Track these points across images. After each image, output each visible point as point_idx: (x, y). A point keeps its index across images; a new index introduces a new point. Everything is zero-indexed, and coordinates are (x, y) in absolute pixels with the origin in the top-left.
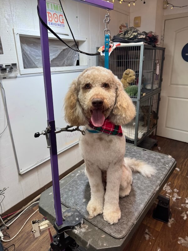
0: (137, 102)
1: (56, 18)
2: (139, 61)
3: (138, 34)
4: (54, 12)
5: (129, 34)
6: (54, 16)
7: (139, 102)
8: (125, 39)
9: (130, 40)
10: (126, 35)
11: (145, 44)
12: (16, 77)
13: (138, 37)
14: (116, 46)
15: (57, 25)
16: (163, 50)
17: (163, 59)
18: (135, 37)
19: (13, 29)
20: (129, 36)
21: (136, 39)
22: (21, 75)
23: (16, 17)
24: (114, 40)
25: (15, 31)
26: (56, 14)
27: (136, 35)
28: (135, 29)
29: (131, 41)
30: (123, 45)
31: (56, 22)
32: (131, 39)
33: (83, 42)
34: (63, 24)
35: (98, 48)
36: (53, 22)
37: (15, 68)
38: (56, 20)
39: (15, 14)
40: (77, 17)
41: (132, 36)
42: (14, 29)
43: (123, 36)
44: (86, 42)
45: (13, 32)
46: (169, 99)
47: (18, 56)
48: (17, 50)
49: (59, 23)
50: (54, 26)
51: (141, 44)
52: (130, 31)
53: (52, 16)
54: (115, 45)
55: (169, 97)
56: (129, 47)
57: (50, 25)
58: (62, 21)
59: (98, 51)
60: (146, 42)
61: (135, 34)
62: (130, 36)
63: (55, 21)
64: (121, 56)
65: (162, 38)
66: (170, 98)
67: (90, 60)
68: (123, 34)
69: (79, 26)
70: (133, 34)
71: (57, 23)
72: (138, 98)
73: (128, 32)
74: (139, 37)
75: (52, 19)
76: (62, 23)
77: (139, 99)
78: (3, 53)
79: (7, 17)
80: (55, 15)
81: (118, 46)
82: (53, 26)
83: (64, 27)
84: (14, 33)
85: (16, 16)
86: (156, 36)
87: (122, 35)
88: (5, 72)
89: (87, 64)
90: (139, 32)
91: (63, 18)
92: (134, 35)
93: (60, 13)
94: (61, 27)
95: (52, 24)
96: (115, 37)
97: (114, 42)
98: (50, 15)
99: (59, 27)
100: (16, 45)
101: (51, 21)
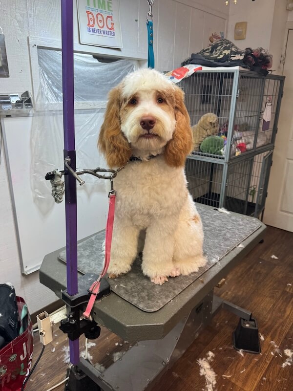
0: (224, 166)
1: (100, 21)
2: (231, 97)
3: (232, 52)
4: (99, 11)
5: (217, 52)
6: (97, 17)
7: (227, 165)
8: (211, 61)
9: (218, 62)
10: (214, 52)
11: (242, 69)
12: (28, 115)
13: (231, 58)
14: (194, 70)
15: (102, 32)
16: (281, 79)
17: (281, 94)
18: (227, 57)
19: (28, 38)
20: (217, 55)
21: (227, 60)
23: (33, 19)
24: (191, 61)
25: (30, 41)
26: (101, 15)
27: (228, 54)
28: (227, 44)
29: (220, 63)
30: (205, 69)
31: (100, 27)
32: (219, 60)
34: (112, 31)
36: (96, 27)
39: (33, 13)
40: (136, 21)
41: (221, 56)
42: (30, 38)
43: (209, 54)
45: (27, 42)
46: (289, 164)
47: (33, 80)
49: (105, 29)
50: (98, 34)
51: (236, 69)
52: (220, 45)
53: (93, 17)
54: (192, 69)
55: (288, 159)
56: (216, 73)
57: (90, 31)
58: (110, 26)
60: (244, 66)
61: (227, 52)
62: (219, 56)
63: (99, 25)
65: (282, 59)
66: (290, 161)
68: (210, 50)
69: (139, 35)
70: (224, 52)
71: (102, 29)
72: (225, 159)
73: (217, 47)
74: (233, 59)
75: (94, 22)
76: (110, 29)
77: (227, 161)
78: (8, 76)
79: (19, 18)
80: (99, 16)
82: (96, 34)
83: (114, 35)
84: (29, 45)
85: (34, 16)
86: (267, 56)
87: (207, 51)
90: (233, 49)
91: (112, 22)
92: (225, 54)
93: (109, 13)
94: (108, 36)
95: (93, 30)
96: (193, 55)
97: (192, 64)
98: (91, 16)
99: (106, 35)
100: (32, 64)
101: (93, 26)
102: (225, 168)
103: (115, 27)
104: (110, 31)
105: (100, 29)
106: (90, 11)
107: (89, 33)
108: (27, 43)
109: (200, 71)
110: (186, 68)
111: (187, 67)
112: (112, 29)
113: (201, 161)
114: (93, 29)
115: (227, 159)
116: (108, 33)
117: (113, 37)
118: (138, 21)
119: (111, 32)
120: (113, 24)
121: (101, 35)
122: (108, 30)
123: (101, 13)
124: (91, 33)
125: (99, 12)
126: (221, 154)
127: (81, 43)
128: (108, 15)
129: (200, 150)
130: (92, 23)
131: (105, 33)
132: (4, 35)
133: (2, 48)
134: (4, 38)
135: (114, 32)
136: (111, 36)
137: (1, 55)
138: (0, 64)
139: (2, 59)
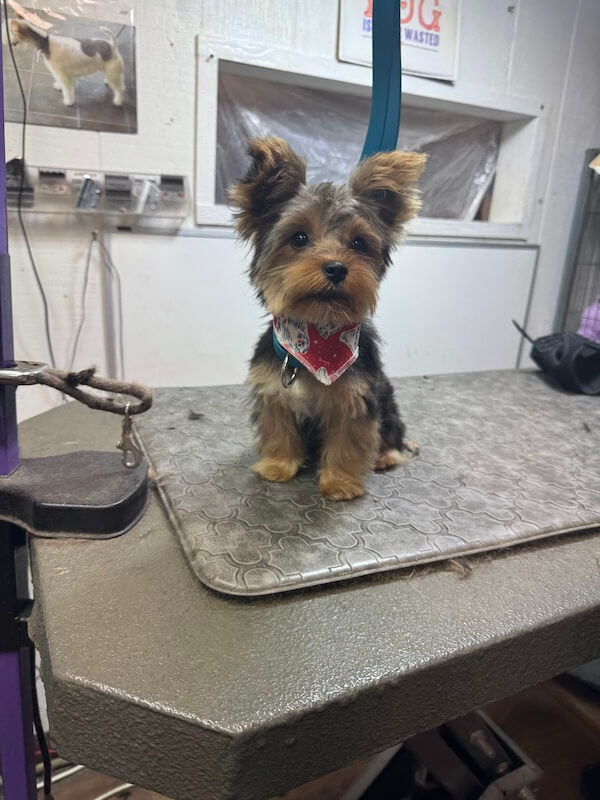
1: (404, 3)
12: (174, 232)
15: (403, 34)
19: (197, 38)
22: (200, 226)
25: (201, 47)
33: (523, 121)
34: (432, 32)
37: (175, 194)
38: (403, 14)
40: (511, 9)
42: (201, 38)
44: (535, 124)
45: (192, 47)
47: (199, 146)
48: (199, 125)
49: (414, 26)
57: (369, 30)
58: (428, 20)
59: (592, 166)
67: (541, 201)
69: (512, 49)
71: (403, 26)
76: (429, 27)
78: (134, 130)
83: (436, 44)
84: (197, 55)
88: (122, 202)
89: (519, 219)
91: (437, 9)
94: (418, 44)
99: (412, 42)
100: (200, 103)
103: (442, 22)
104: (425, 30)
107: (365, 33)
108: (193, 51)
112: (435, 26)
116: (420, 37)
117: (432, 47)
118: (517, 11)
119: (431, 34)
120: (437, 14)
122: (421, 29)
127: (341, 58)
131: (413, 36)
132: (134, 28)
133: (126, 61)
134: (134, 35)
135: (437, 36)
136: (428, 46)
137: (122, 77)
138: (117, 100)
139: (123, 87)
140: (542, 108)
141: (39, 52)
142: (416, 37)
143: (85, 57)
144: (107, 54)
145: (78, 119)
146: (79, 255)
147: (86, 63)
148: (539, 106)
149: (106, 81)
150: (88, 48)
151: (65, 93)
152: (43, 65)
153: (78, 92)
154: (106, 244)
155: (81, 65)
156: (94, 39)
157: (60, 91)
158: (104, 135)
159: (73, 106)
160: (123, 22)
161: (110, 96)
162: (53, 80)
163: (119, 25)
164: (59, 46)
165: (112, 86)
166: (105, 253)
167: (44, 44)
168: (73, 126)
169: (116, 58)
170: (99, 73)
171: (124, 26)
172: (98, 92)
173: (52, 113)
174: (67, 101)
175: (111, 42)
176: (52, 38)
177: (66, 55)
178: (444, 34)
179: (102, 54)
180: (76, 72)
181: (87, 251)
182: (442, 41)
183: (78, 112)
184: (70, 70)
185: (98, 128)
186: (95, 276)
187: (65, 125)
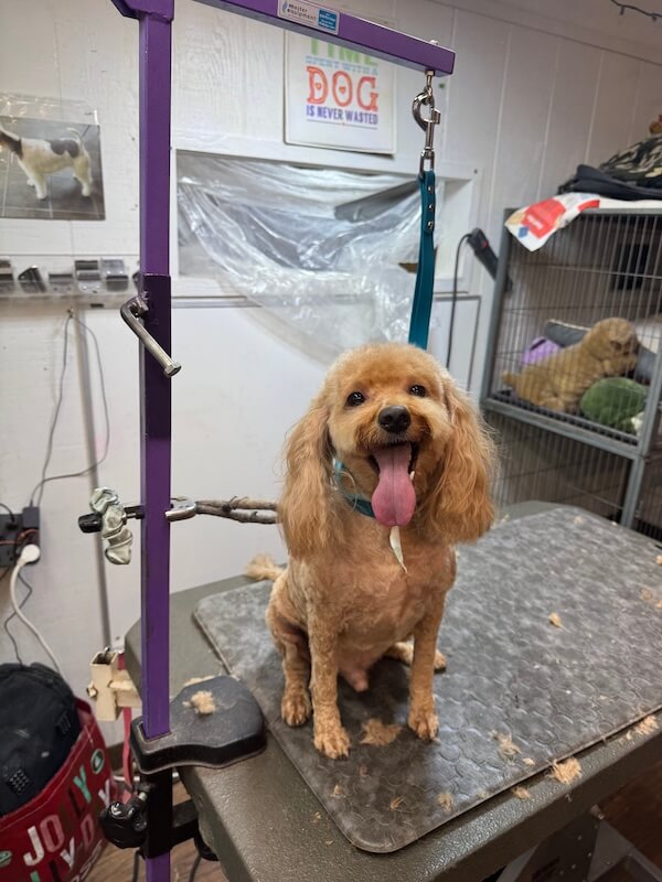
0: (636, 464)
1: (342, 89)
4: (340, 65)
6: (335, 81)
7: (642, 464)
8: (627, 183)
9: (648, 187)
10: (642, 161)
14: (580, 207)
15: (344, 116)
20: (646, 170)
26: (346, 75)
31: (341, 104)
33: (459, 183)
34: (371, 112)
35: (509, 212)
36: (330, 103)
38: (343, 98)
40: (442, 86)
43: (629, 166)
44: (469, 186)
49: (354, 107)
50: (332, 120)
53: (325, 81)
54: (573, 205)
57: (312, 114)
58: (367, 101)
59: (507, 224)
62: (651, 170)
63: (337, 100)
64: (637, 247)
68: (634, 156)
71: (344, 109)
72: (640, 445)
73: (650, 150)
75: (325, 93)
76: (368, 108)
77: (645, 452)
78: (102, 217)
80: (341, 78)
81: (589, 211)
82: (327, 120)
83: (375, 123)
87: (626, 160)
89: (460, 273)
91: (375, 91)
93: (366, 70)
94: (358, 124)
95: (321, 112)
96: (581, 168)
97: (576, 190)
98: (318, 79)
99: (353, 122)
101: (321, 100)
102: (638, 470)
103: (379, 102)
104: (364, 111)
105: (338, 107)
106: (317, 66)
107: (310, 117)
109: (595, 211)
110: (558, 204)
111: (564, 200)
112: (373, 106)
113: (575, 442)
114: (320, 110)
115: (644, 446)
116: (359, 118)
117: (373, 126)
118: (448, 88)
119: (369, 113)
120: (374, 96)
121: (340, 121)
122: (359, 110)
123: (346, 71)
124: (316, 117)
125: (341, 68)
126: (630, 429)
127: (288, 141)
128: (366, 75)
129: (576, 412)
130: (318, 94)
131: (353, 117)
132: (98, 127)
133: (92, 156)
134: (99, 133)
135: (375, 116)
136: (368, 125)
137: (89, 171)
138: (86, 191)
139: (91, 180)
140: (476, 172)
141: (12, 154)
142: (356, 118)
143: (55, 155)
144: (74, 151)
145: (50, 210)
146: (56, 332)
147: (56, 161)
148: (473, 170)
149: (74, 175)
150: (58, 148)
151: (38, 188)
152: (16, 164)
153: (49, 187)
154: (81, 320)
155: (53, 162)
156: (63, 139)
157: (34, 187)
158: (74, 222)
159: (45, 200)
160: (88, 123)
161: (79, 188)
162: (27, 178)
163: (84, 125)
164: (30, 147)
165: (80, 179)
166: (80, 327)
167: (17, 147)
168: (46, 217)
169: (83, 154)
170: (68, 169)
171: (89, 126)
172: (69, 185)
173: (28, 206)
174: (40, 195)
175: (78, 141)
176: (24, 140)
177: (38, 154)
178: (381, 113)
179: (70, 152)
180: (47, 170)
181: (63, 328)
182: (380, 119)
183: (50, 204)
184: (41, 169)
185: (69, 217)
186: (73, 351)
187: (39, 216)
